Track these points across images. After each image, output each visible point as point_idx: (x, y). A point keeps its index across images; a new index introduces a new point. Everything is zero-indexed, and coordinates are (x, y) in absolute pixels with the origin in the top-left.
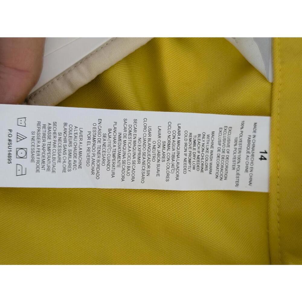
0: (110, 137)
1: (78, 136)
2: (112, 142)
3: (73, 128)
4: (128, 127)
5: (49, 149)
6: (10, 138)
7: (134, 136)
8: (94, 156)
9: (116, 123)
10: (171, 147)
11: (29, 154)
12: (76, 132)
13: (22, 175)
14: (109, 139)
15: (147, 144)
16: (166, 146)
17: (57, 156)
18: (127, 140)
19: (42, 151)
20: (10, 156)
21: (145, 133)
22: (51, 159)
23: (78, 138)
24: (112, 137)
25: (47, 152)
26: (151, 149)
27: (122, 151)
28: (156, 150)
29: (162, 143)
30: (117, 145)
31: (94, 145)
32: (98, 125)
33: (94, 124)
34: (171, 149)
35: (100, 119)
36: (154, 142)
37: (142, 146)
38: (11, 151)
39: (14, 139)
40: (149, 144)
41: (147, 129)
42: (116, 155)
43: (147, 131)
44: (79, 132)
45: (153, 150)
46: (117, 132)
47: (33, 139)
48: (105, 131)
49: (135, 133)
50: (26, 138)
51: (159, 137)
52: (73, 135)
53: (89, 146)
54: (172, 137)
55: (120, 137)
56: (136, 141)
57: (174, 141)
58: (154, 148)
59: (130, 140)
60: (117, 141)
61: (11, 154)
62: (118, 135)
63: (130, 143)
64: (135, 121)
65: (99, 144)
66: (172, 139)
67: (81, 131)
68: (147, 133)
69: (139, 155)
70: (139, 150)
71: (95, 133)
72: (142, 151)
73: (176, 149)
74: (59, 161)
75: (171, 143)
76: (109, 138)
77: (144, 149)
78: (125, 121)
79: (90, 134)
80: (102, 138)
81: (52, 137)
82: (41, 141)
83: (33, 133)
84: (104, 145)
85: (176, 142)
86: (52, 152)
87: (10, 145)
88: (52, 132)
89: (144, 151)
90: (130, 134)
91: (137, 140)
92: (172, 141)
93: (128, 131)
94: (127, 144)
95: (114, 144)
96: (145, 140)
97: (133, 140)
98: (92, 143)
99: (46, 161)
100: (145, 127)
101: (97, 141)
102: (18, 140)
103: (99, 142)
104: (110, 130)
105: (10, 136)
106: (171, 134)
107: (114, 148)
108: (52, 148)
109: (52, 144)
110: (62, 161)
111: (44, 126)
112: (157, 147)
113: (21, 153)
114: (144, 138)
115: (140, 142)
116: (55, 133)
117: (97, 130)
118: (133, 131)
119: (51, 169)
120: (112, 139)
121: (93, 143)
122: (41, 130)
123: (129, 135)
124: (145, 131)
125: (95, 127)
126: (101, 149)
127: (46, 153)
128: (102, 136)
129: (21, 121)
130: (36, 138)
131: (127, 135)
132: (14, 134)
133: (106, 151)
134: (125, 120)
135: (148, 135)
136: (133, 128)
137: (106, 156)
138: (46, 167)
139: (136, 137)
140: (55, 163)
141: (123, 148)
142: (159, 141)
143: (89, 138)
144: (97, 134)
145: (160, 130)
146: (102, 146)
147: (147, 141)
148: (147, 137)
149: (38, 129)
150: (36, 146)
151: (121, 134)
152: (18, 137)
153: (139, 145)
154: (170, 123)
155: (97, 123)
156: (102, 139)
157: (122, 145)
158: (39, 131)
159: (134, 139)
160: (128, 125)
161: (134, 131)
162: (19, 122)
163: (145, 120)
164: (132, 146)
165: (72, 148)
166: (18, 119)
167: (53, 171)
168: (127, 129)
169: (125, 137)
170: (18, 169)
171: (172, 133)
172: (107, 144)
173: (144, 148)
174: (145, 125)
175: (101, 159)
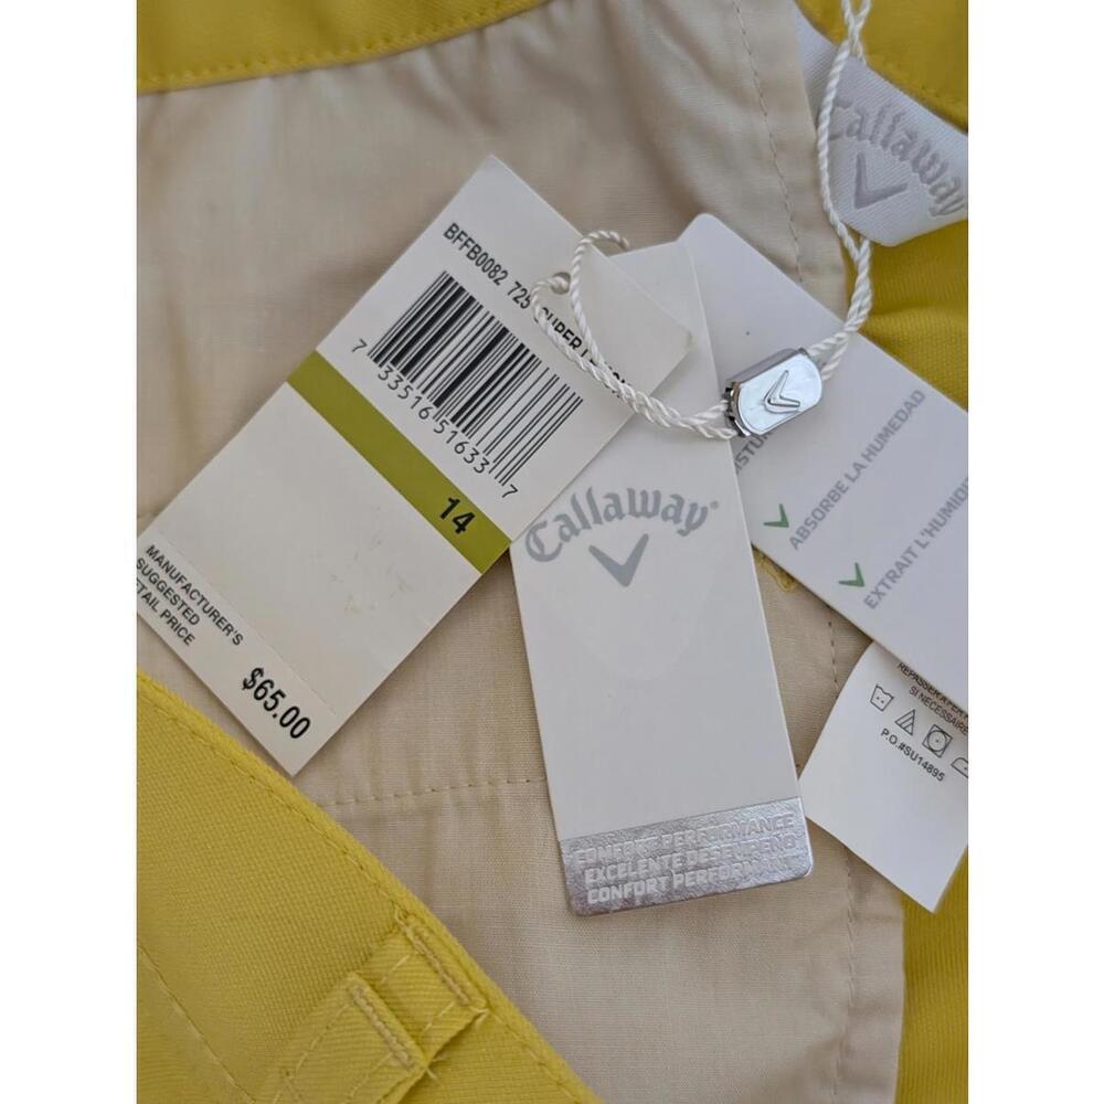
6: (898, 744)
11: (947, 727)
20: (930, 767)
38: (921, 759)
39: (903, 737)
47: (923, 701)
50: (914, 711)
61: (927, 763)
83: (912, 692)
87: (911, 752)
102: (909, 729)
105: (893, 740)
113: (937, 741)
122: (916, 672)
129: (878, 698)
130: (925, 694)
132: (895, 730)
149: (911, 677)
150: (941, 703)
152: (904, 725)
158: (915, 678)
162: (878, 703)
166: (871, 701)
170: (962, 770)
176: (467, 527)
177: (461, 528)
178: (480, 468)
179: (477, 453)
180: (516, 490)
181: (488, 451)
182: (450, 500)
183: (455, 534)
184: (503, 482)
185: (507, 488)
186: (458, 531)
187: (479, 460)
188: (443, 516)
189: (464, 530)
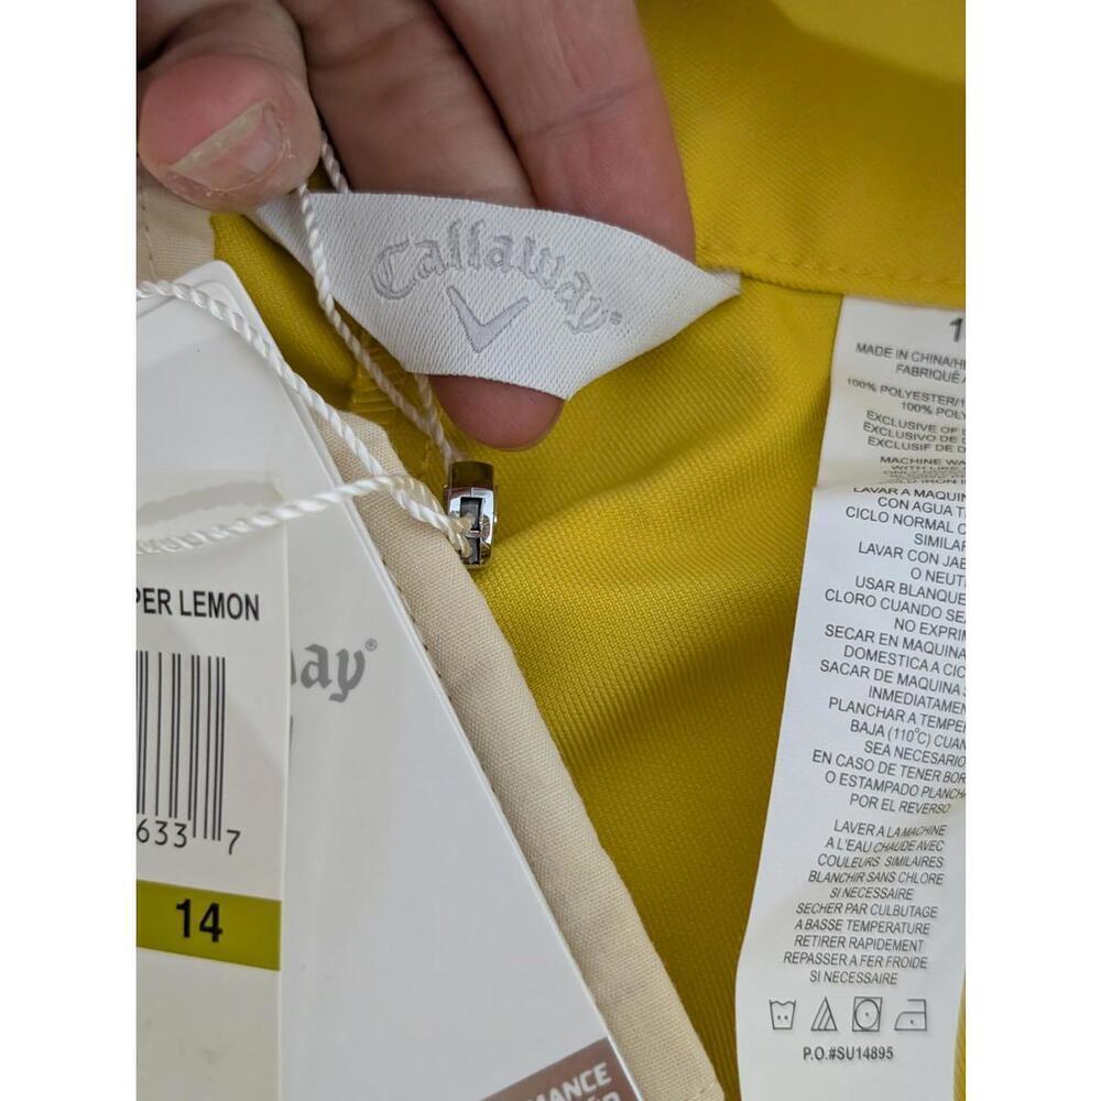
0: (881, 730)
1: (856, 837)
2: (898, 724)
3: (830, 851)
4: (853, 661)
5: (866, 927)
6: (827, 1054)
7: (887, 642)
8: (930, 790)
9: (834, 701)
10: (939, 518)
11: (871, 990)
12: (844, 845)
13: (925, 1013)
14: (886, 733)
15: (920, 601)
16: (935, 534)
17: (892, 903)
18: (896, 669)
19: (871, 947)
20: (872, 1054)
21: (878, 603)
22: (895, 920)
23: (862, 839)
24: (879, 720)
25: (875, 934)
26: (939, 587)
27: (931, 694)
28: (947, 569)
29: (922, 548)
30: (909, 710)
31: (896, 788)
32: (833, 767)
33: (829, 777)
34: (946, 518)
35: (815, 755)
36: (916, 573)
37: (925, 620)
38: (859, 1050)
39: (827, 1042)
40: (921, 592)
41: (866, 592)
42: (944, 715)
43: (872, 592)
44: (845, 835)
45: (944, 580)
46: (865, 700)
47: (831, 978)
48: (855, 745)
49: (877, 639)
50: (825, 999)
51: (898, 552)
52: (852, 855)
53: (896, 806)
54: (901, 512)
55: (883, 695)
56: (905, 639)
57: (917, 505)
58: (936, 577)
59: (898, 659)
60: (896, 707)
61: (868, 1050)
62: (876, 701)
63: (909, 663)
64: (833, 631)
65: (898, 771)
66: (910, 512)
67: (846, 826)
68: (879, 594)
69: (957, 636)
70: (937, 631)
71: (859, 781)
72: (943, 622)
73: (946, 503)
74: (907, 895)
75: (925, 515)
76: (882, 732)
77: (937, 613)
78: (827, 667)
79: (859, 799)
80: (877, 759)
81: (836, 916)
82: (840, 950)
83: (815, 978)
84: (903, 754)
85: (922, 500)
86: (878, 919)
87: (845, 1052)
88: (822, 916)
89: (945, 615)
90: (878, 656)
91: (901, 634)
92: (916, 513)
93: (866, 662)
94: (912, 673)
95: (906, 718)
96: (906, 607)
97: (899, 650)
98: (888, 794)
99: (898, 937)
100: (857, 598)
101: (886, 777)
102: (830, 1026)
103: (889, 769)
104: (855, 726)
105: (819, 1054)
106: (891, 511)
107: (919, 719)
108: (867, 918)
109: (855, 916)
110: (909, 885)
111: (802, 941)
112: (932, 567)
113: (867, 1015)
114: (896, 607)
115: (910, 626)
116: (827, 909)
117: (849, 770)
118: (867, 645)
119: (923, 921)
120: (888, 723)
121: (889, 790)
122: (808, 951)
123: (882, 659)
124: (871, 601)
125: (838, 778)
126: (915, 764)
127: (878, 936)
128: (871, 756)
129: (779, 1017)
130: (830, 969)
131: (880, 666)
132: (815, 1041)
133: (923, 748)
134: (825, 668)
135: (889, 594)
136: (858, 643)
137: (941, 751)
138: (915, 937)
139: (891, 638)
140: (910, 909)
141: (925, 688)
142: (913, 555)
143: (872, 802)
144: (863, 773)
145: (872, 548)
146: (905, 762)
147: (910, 600)
148: (897, 597)
149: (804, 961)
150: (852, 968)
151: (875, 690)
152: (822, 1027)
153: (922, 628)
154: (851, 512)
155: (825, 767)
156: (881, 758)
157: (912, 689)
158: (810, 959)
159: (896, 644)
160: (846, 660)
161: (869, 639)
162: (783, 1024)
163: (831, 595)
164: (922, 655)
165: (884, 856)
166: (774, 1028)
167: (932, 913)
168: (860, 663)
169: (886, 676)
170: (911, 1026)
171: (887, 509)
172: (904, 744)
173: (932, 612)
174: (849, 598)
175: (943, 768)
176: (221, 925)
177: (215, 932)
178: (180, 841)
179: (165, 824)
180: (238, 833)
181: (173, 811)
182: (179, 907)
183: (216, 945)
184: (217, 836)
185: (227, 838)
186: (215, 939)
187: (171, 830)
188: (187, 934)
189: (220, 932)
